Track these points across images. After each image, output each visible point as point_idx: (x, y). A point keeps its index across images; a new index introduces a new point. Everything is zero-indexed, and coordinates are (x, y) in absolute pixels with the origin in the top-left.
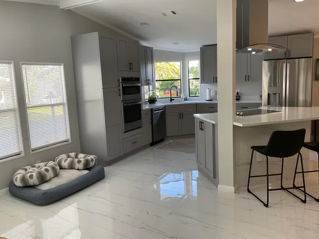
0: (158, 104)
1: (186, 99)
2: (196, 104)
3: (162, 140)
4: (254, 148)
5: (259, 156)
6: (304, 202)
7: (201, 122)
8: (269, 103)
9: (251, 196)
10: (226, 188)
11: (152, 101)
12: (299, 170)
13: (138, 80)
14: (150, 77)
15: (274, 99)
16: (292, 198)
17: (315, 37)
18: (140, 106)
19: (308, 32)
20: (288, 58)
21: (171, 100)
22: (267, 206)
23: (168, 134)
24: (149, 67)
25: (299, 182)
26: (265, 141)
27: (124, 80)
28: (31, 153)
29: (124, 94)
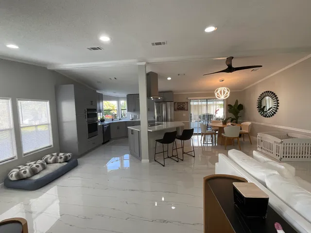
0: (106, 122)
1: (120, 119)
2: (126, 122)
3: (108, 141)
4: (157, 141)
5: (159, 144)
6: (178, 162)
7: (132, 130)
8: (158, 121)
9: (156, 163)
10: (145, 161)
11: (102, 120)
12: (175, 148)
13: (95, 110)
14: (101, 109)
15: (160, 119)
16: (173, 161)
17: (174, 93)
18: (97, 124)
19: (171, 92)
20: (164, 101)
21: (113, 120)
22: (164, 166)
23: (112, 137)
24: (101, 103)
25: (175, 153)
26: (161, 137)
27: (88, 110)
28: (23, 156)
29: (88, 117)
